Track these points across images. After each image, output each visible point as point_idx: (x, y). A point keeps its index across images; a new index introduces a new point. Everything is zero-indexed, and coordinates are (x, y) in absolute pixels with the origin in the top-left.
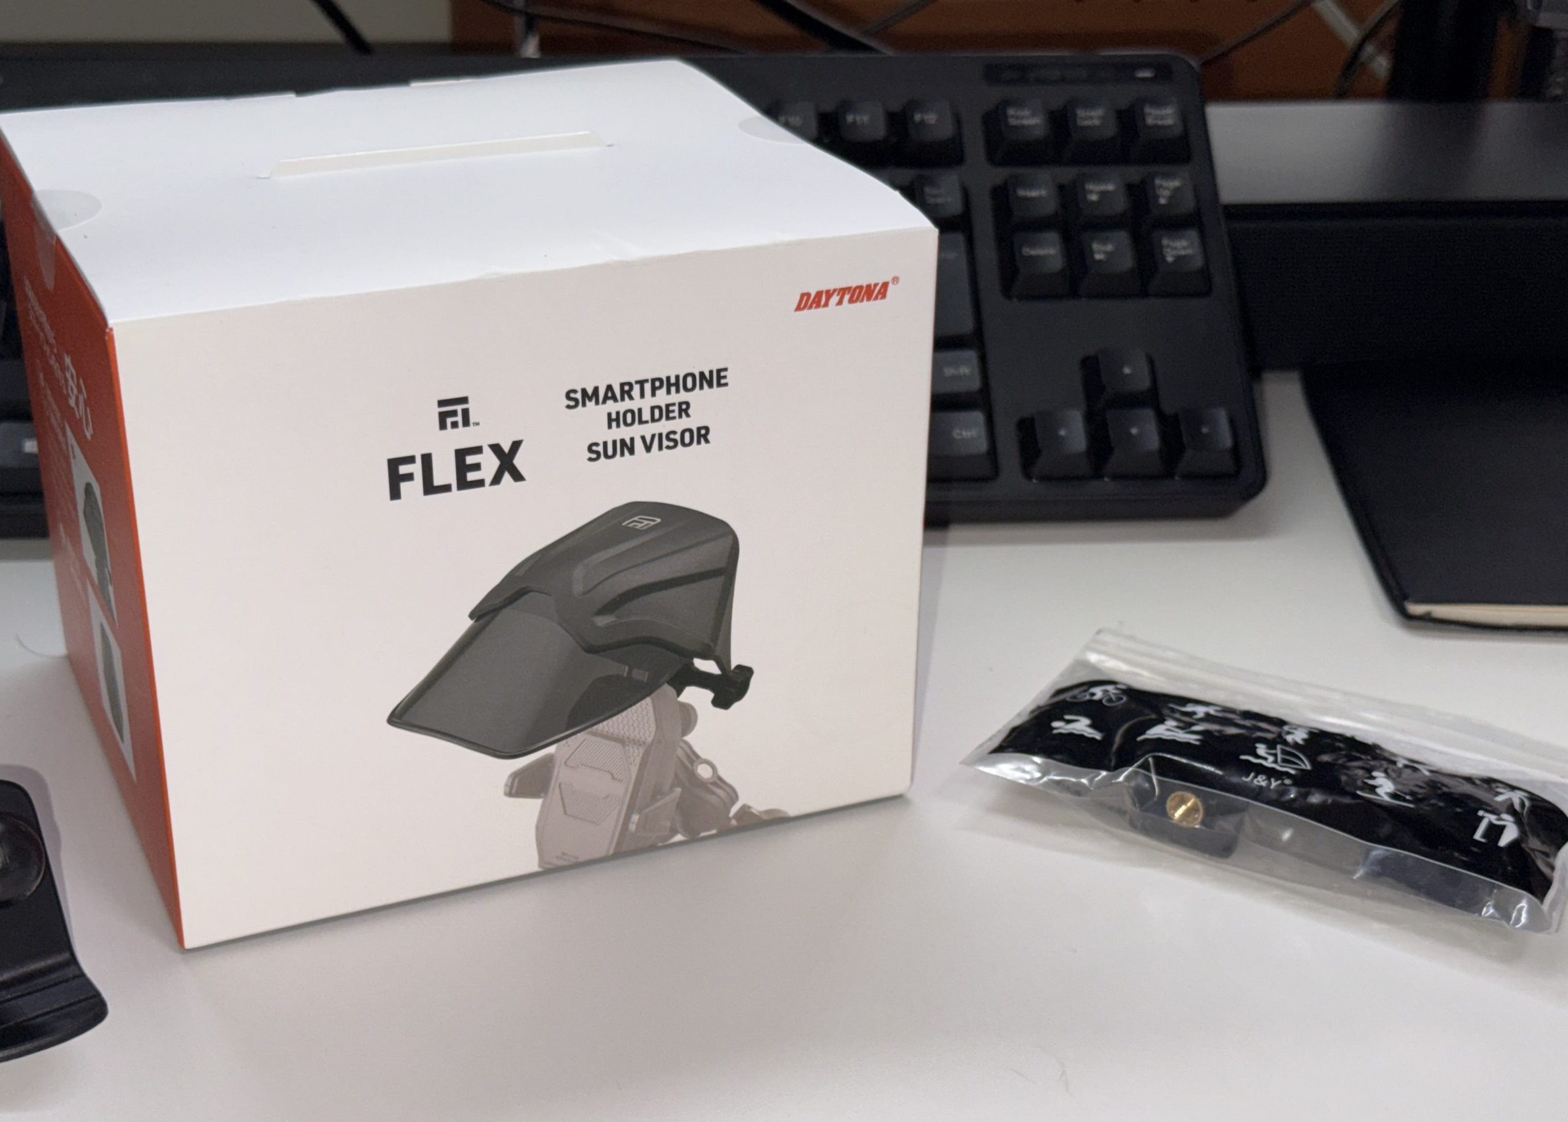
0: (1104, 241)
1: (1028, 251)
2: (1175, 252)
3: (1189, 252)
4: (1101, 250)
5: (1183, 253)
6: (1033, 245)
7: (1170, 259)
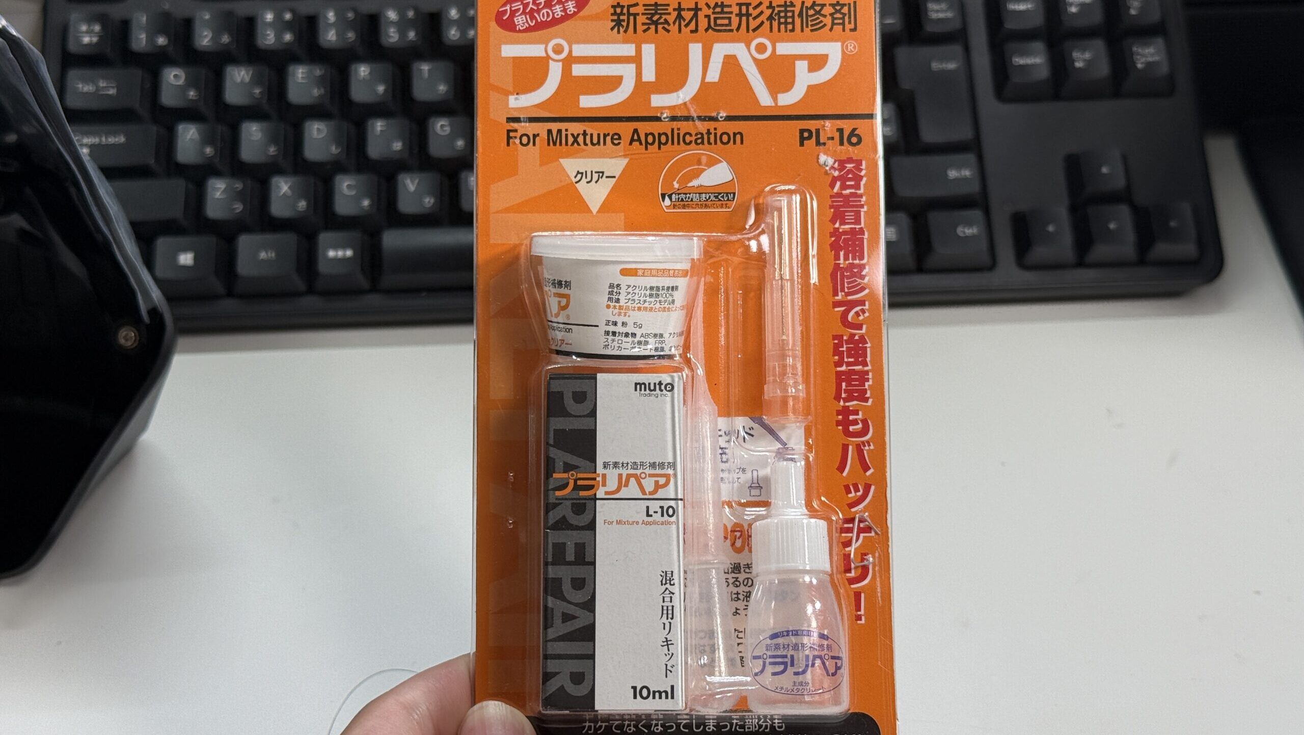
0: (1084, 50)
1: (1019, 61)
2: (1143, 60)
3: (1156, 58)
4: (1081, 58)
5: (1150, 59)
6: (1023, 54)
7: (1139, 66)
